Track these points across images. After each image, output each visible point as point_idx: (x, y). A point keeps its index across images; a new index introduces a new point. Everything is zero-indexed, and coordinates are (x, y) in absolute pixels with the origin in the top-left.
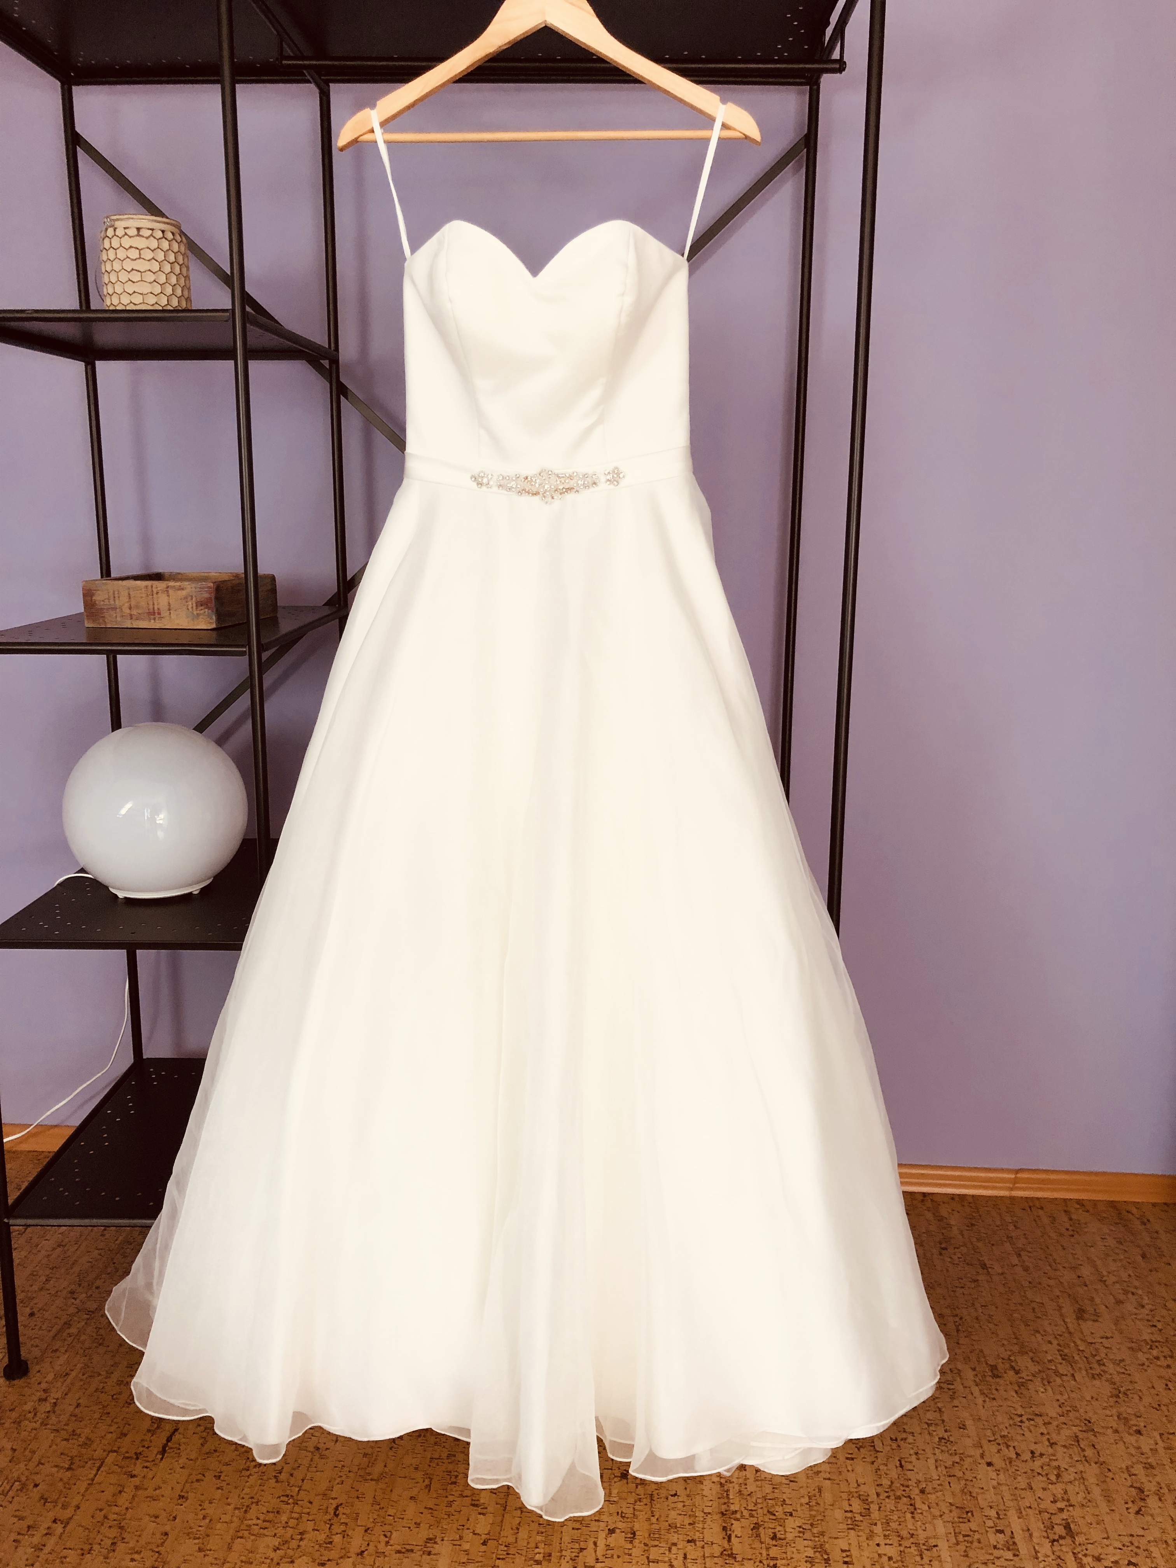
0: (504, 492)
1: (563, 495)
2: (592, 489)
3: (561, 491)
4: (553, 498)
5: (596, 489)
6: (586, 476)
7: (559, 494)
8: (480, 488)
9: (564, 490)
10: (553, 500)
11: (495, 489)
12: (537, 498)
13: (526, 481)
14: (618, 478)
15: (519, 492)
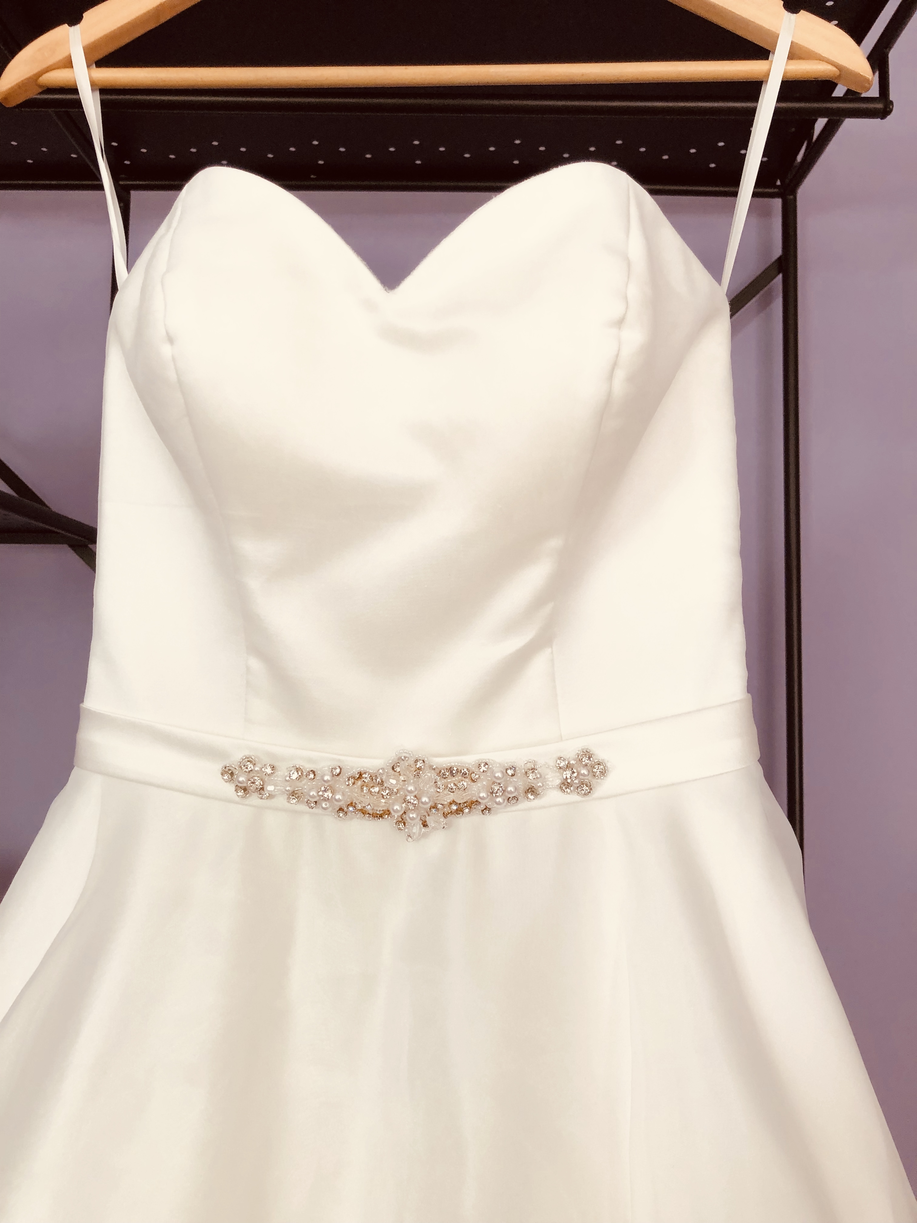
0: (303, 807)
1: (450, 817)
2: (523, 805)
3: (446, 810)
4: (425, 825)
5: (533, 802)
6: (510, 772)
7: (440, 814)
8: (242, 797)
9: (454, 807)
10: (423, 830)
11: (281, 801)
12: (385, 824)
13: (359, 783)
14: (590, 777)
15: (341, 809)
